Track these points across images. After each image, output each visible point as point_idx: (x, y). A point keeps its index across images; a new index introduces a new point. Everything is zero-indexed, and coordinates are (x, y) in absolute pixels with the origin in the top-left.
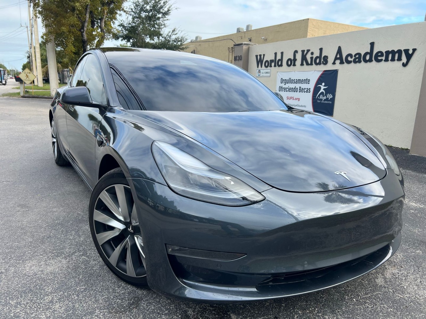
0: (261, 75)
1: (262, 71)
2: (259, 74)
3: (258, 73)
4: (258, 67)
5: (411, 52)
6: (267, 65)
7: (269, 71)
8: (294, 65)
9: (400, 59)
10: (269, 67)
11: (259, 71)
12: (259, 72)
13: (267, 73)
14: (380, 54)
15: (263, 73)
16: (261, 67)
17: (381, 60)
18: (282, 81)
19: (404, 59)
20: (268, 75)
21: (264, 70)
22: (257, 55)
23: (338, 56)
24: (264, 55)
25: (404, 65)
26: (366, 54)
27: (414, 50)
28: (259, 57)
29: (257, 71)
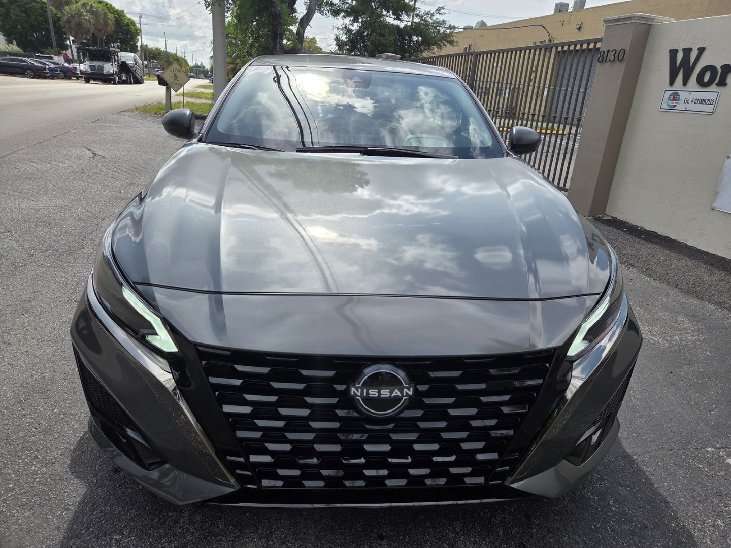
0: (681, 106)
1: (683, 95)
2: (674, 103)
3: (669, 99)
4: (672, 83)
6: (707, 78)
7: (713, 96)
10: (714, 85)
11: (675, 96)
12: (674, 99)
13: (703, 101)
15: (687, 102)
16: (685, 83)
20: (709, 108)
21: (691, 92)
22: (676, 51)
24: (701, 50)
28: (680, 56)
29: (668, 94)
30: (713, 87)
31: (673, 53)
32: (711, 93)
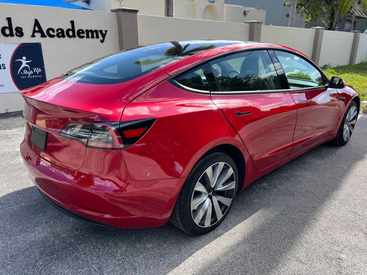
5: (104, 32)
9: (97, 37)
14: (81, 32)
17: (83, 37)
19: (101, 37)
23: (37, 29)
27: (106, 31)
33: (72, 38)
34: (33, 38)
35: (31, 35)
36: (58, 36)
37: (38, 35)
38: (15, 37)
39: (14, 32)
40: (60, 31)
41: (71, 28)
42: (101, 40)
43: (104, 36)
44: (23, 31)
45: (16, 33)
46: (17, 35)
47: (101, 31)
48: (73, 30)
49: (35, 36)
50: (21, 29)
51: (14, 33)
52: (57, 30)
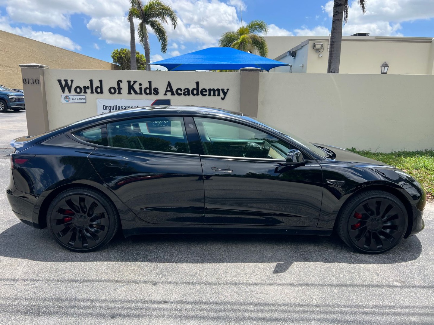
0: (71, 101)
2: (68, 100)
3: (65, 98)
4: (63, 92)
5: (226, 91)
6: (78, 90)
7: (84, 97)
8: (120, 93)
9: (219, 95)
11: (67, 97)
12: (67, 98)
13: (80, 99)
14: (204, 90)
15: (74, 99)
16: (70, 92)
17: (206, 95)
18: (105, 107)
19: (222, 95)
20: (84, 101)
21: (73, 95)
23: (169, 89)
24: (72, 81)
25: (223, 99)
26: (193, 90)
27: (228, 90)
28: (63, 83)
29: (63, 97)
30: (82, 94)
31: (60, 81)
32: (82, 95)
33: (196, 96)
34: (166, 96)
35: (164, 93)
36: (185, 94)
37: (169, 94)
38: (153, 95)
39: (153, 91)
40: (186, 90)
41: (196, 88)
42: (222, 98)
43: (225, 94)
44: (158, 91)
45: (153, 92)
46: (154, 94)
47: (223, 90)
48: (197, 89)
49: (166, 95)
50: (158, 89)
51: (152, 93)
52: (184, 90)
